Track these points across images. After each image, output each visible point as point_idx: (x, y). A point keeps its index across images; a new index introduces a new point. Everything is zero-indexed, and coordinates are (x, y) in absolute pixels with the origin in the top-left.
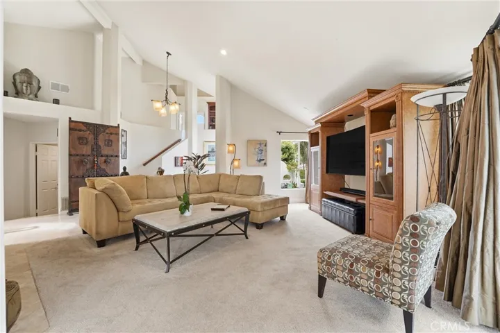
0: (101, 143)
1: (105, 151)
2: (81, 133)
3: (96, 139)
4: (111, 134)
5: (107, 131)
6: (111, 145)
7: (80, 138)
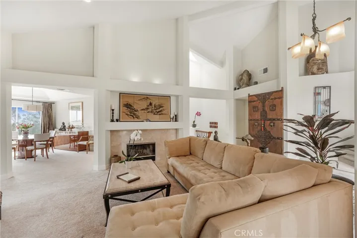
0: (267, 109)
1: (271, 115)
2: (255, 103)
3: (264, 106)
4: (275, 99)
5: (271, 97)
6: (275, 109)
7: (254, 107)
